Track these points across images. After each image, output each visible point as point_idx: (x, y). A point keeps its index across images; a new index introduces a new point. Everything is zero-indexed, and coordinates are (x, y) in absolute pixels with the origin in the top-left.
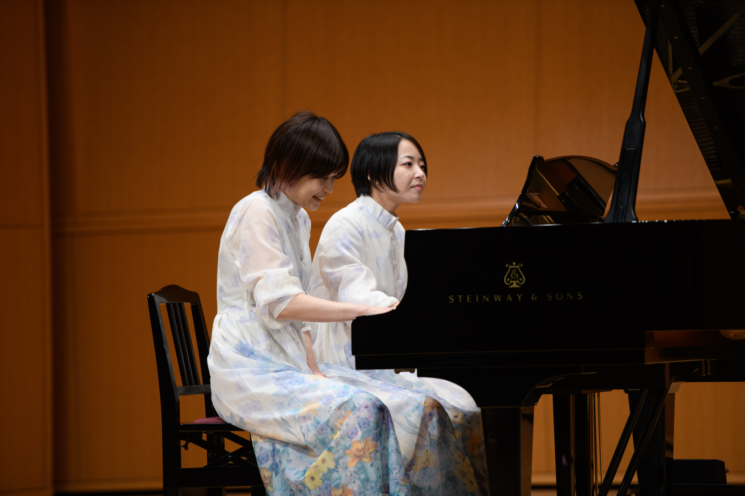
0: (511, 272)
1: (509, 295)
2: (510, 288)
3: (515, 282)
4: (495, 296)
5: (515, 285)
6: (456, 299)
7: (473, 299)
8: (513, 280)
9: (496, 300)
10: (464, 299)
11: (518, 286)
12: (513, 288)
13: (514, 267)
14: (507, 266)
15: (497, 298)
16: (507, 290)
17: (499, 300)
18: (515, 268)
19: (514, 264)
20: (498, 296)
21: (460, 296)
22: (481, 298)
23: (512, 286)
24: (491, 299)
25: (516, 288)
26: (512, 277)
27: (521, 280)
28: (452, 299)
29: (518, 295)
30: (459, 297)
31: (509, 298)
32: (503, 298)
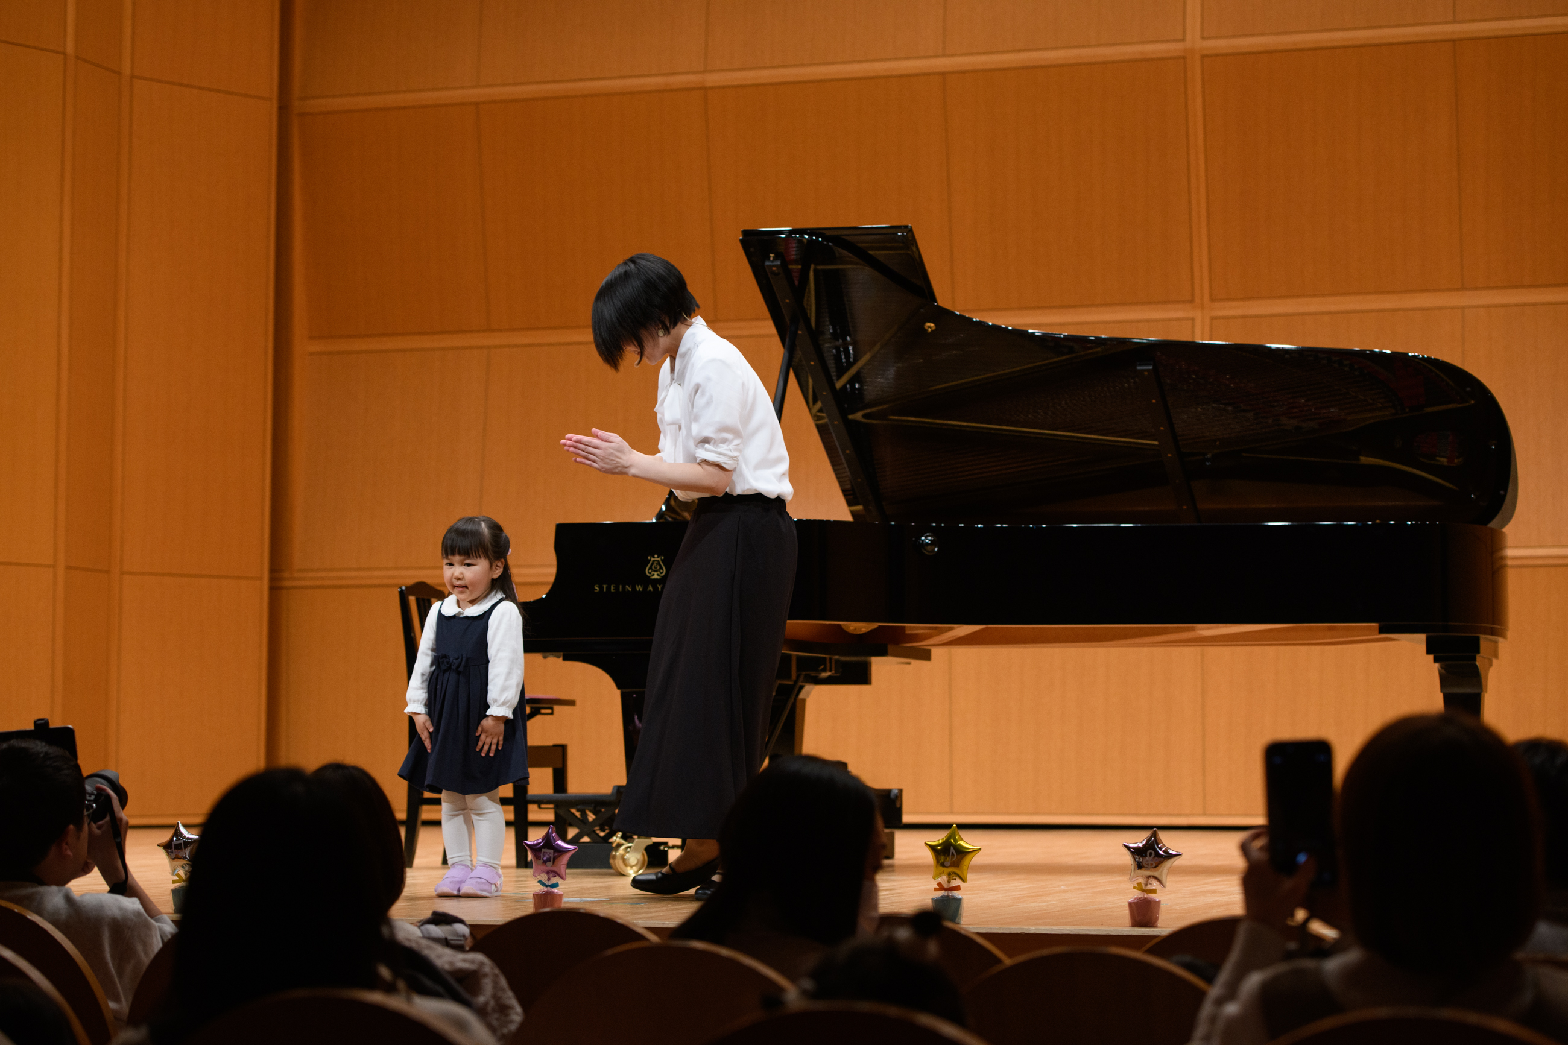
0: (652, 564)
1: (650, 586)
2: (652, 579)
3: (656, 573)
4: (637, 586)
5: (655, 577)
6: (601, 588)
7: (617, 588)
8: (655, 571)
9: (638, 589)
10: (609, 588)
11: (658, 577)
12: (654, 579)
13: (656, 559)
14: (649, 558)
15: (639, 588)
16: (648, 581)
17: (641, 590)
18: (657, 561)
19: (656, 556)
20: (640, 586)
21: (605, 586)
22: (624, 588)
23: (653, 577)
24: (634, 588)
25: (657, 579)
26: (653, 568)
27: (661, 571)
28: (597, 588)
29: (658, 586)
30: (603, 587)
31: (650, 588)
32: (645, 588)
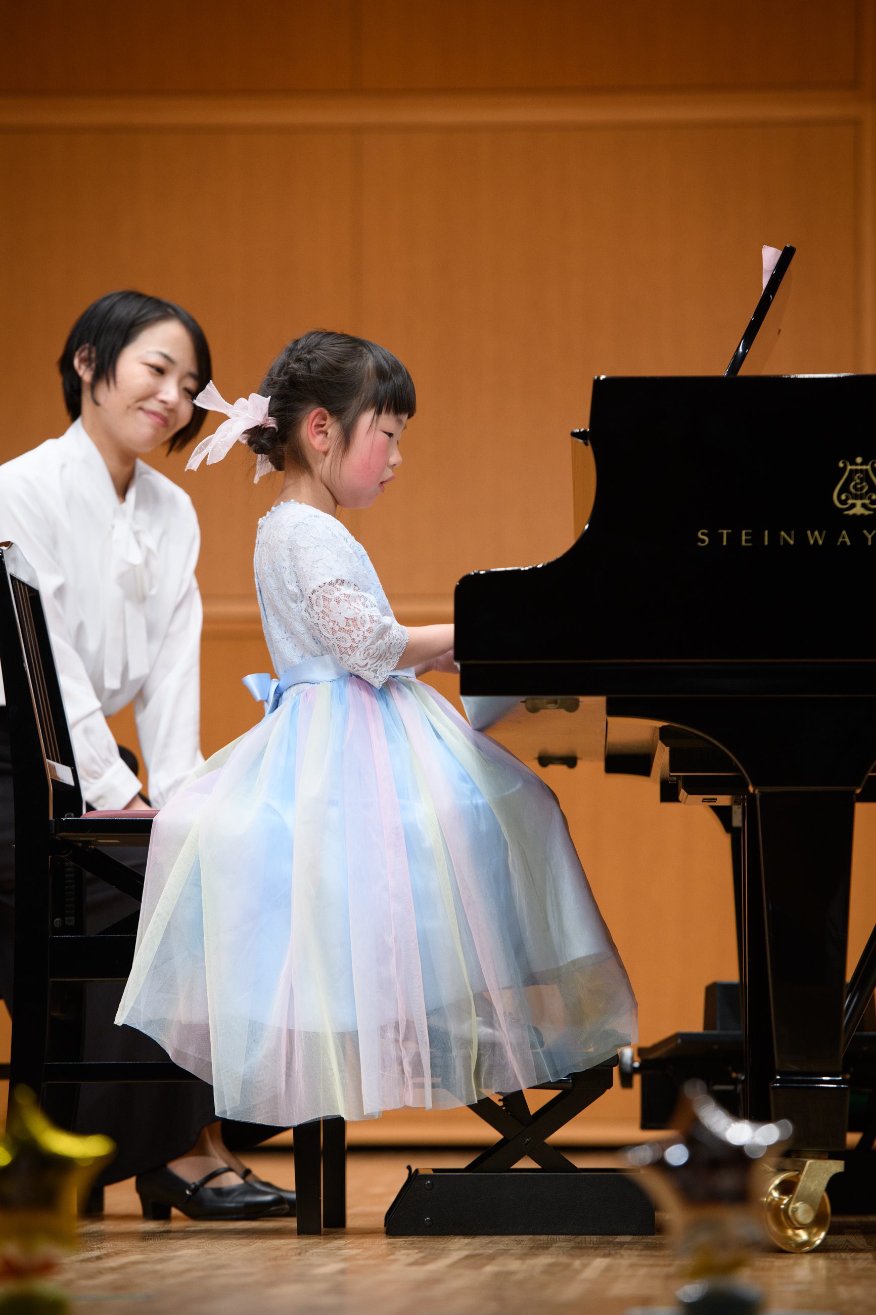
0: (850, 479)
1: (844, 532)
2: (849, 516)
3: (859, 503)
4: (810, 533)
5: (858, 510)
6: (715, 538)
7: (756, 538)
8: (856, 497)
9: (812, 542)
10: (734, 538)
11: (867, 513)
12: (854, 515)
13: (860, 467)
14: (841, 465)
15: (815, 537)
16: (838, 519)
17: (820, 542)
18: (861, 471)
19: (859, 460)
20: (816, 532)
21: (725, 532)
22: (775, 537)
23: (851, 512)
24: (801, 539)
25: (862, 515)
26: (853, 489)
27: (872, 497)
28: (705, 538)
29: (865, 532)
30: (722, 534)
31: (845, 538)
32: (831, 539)
